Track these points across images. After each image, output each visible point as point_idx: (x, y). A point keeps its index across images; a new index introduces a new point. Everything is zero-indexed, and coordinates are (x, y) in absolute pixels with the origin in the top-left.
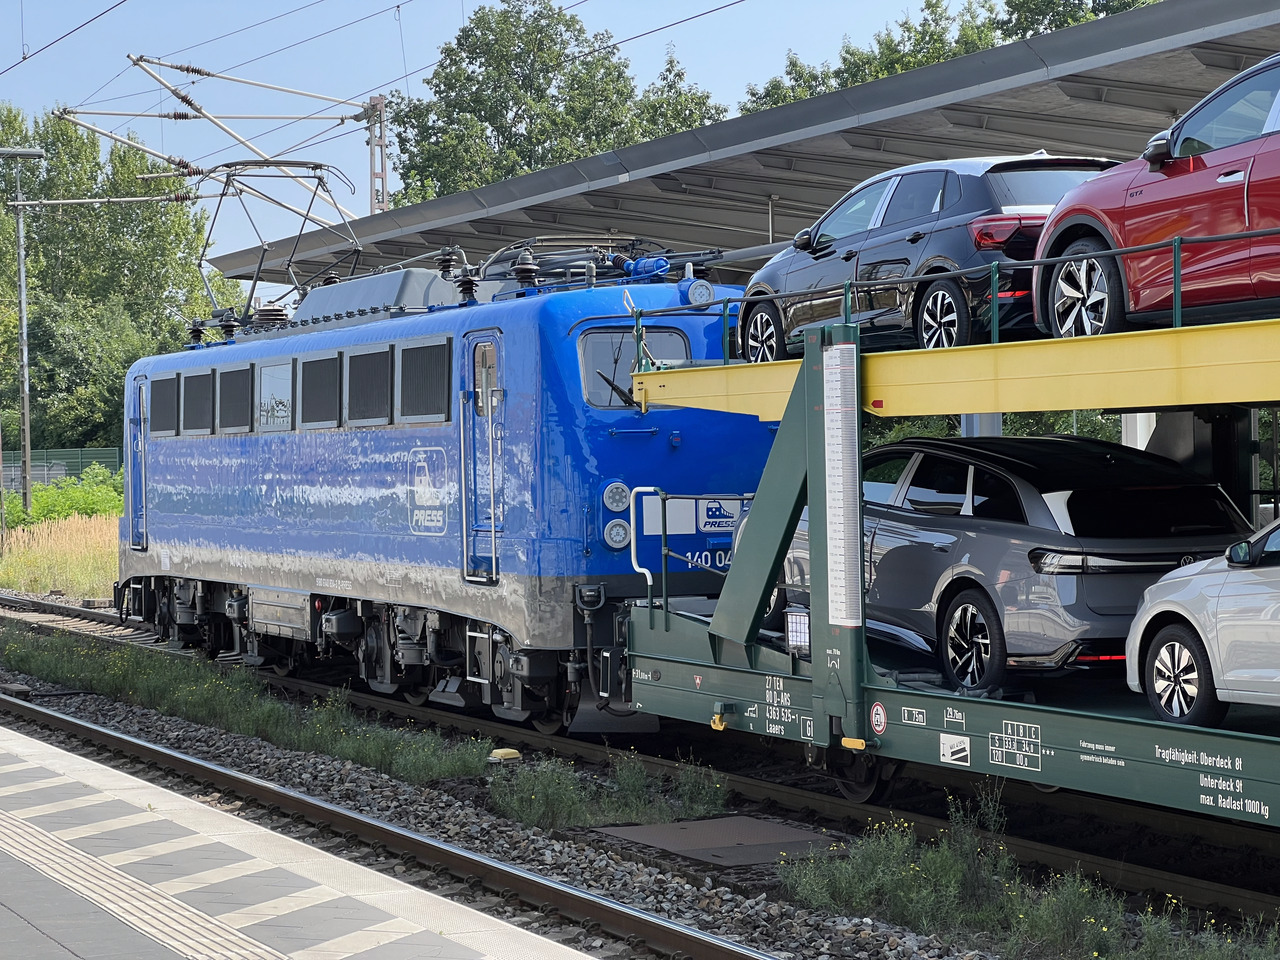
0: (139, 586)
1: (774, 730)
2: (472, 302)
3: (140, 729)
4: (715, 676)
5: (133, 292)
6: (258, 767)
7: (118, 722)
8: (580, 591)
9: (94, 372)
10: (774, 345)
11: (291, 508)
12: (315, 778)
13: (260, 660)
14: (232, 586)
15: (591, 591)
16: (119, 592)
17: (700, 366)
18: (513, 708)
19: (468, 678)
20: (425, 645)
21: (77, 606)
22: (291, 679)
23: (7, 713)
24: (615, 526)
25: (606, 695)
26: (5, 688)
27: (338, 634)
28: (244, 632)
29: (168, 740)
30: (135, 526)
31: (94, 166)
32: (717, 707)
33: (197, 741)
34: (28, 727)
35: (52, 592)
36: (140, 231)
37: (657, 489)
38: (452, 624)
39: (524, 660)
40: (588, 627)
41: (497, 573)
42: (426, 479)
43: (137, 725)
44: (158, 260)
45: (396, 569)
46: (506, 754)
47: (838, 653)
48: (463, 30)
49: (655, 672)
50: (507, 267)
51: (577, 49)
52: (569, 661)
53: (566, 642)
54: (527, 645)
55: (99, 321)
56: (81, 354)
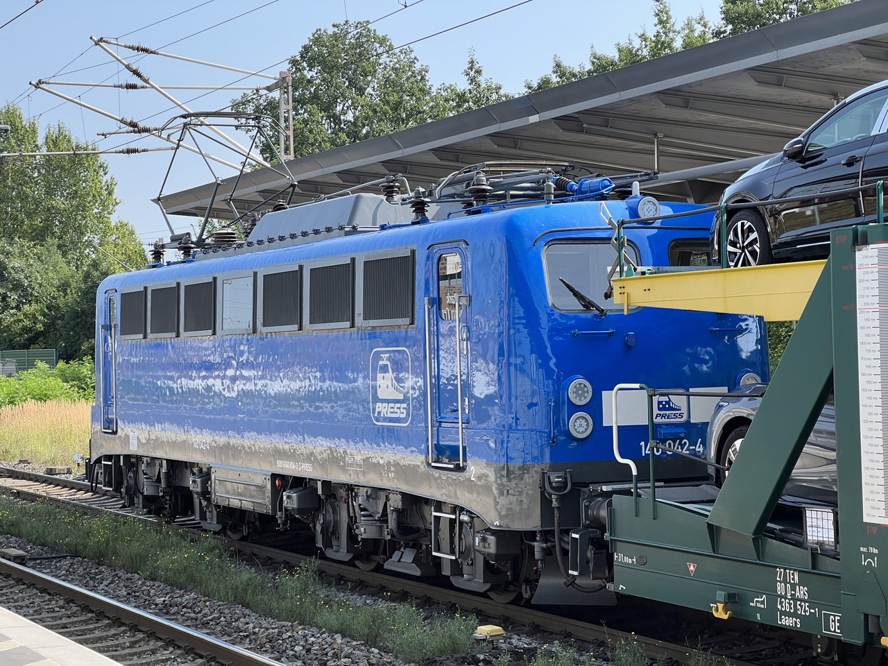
0: (110, 463)
1: (788, 622)
2: (425, 221)
3: (129, 594)
4: (713, 565)
5: (62, 237)
6: (247, 636)
7: (107, 586)
8: (549, 477)
9: (36, 294)
10: (758, 250)
11: (252, 400)
12: (308, 651)
13: (218, 528)
14: (192, 465)
15: (558, 477)
16: (90, 467)
17: (666, 272)
18: (474, 579)
19: (434, 554)
20: (387, 521)
21: (41, 473)
22: (244, 543)
23: (8, 576)
24: (579, 418)
25: (576, 573)
26: (4, 553)
27: (298, 509)
28: (204, 503)
29: (156, 605)
30: (106, 413)
31: (34, 147)
32: (721, 595)
33: (184, 607)
34: (28, 590)
35: (21, 462)
36: (67, 193)
37: (643, 385)
38: (413, 503)
39: (492, 539)
40: (556, 512)
41: (465, 460)
42: (390, 375)
43: (124, 589)
44: (80, 214)
45: (358, 453)
46: (492, 631)
47: (876, 551)
48: (305, 47)
49: (640, 558)
50: (460, 188)
51: (388, 60)
52: (535, 540)
53: (533, 522)
54: (497, 526)
55: (39, 258)
56: (26, 281)
